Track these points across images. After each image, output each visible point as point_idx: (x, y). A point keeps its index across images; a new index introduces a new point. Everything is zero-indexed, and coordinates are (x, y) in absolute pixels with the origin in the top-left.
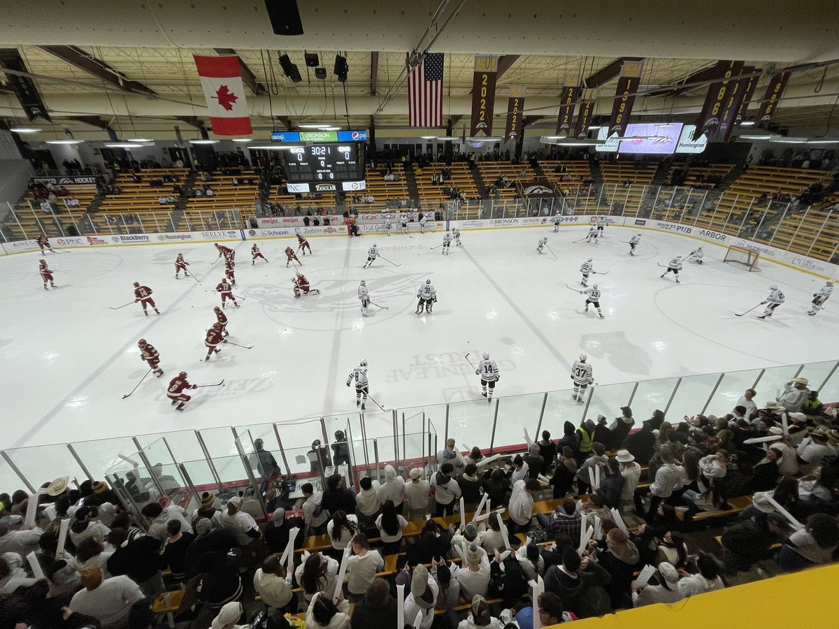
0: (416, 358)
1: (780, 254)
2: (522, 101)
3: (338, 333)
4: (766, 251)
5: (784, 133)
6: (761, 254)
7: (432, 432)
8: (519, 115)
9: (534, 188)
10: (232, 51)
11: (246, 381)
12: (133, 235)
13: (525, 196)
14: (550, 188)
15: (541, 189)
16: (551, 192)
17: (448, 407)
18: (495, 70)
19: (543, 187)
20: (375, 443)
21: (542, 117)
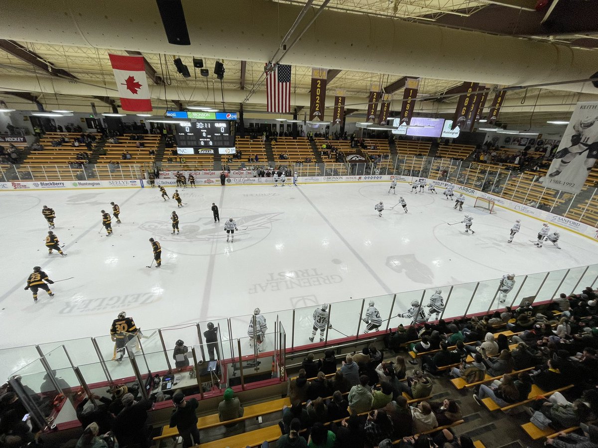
0: (271, 275)
1: (507, 203)
2: (343, 99)
3: (212, 258)
4: (499, 201)
5: (505, 128)
6: (496, 202)
7: (282, 332)
8: (342, 108)
9: (353, 156)
10: (139, 53)
11: (139, 295)
12: (51, 182)
13: (346, 161)
14: (363, 156)
15: (358, 157)
16: (364, 159)
17: (294, 312)
18: (325, 78)
19: (359, 156)
20: (239, 342)
21: (357, 110)
